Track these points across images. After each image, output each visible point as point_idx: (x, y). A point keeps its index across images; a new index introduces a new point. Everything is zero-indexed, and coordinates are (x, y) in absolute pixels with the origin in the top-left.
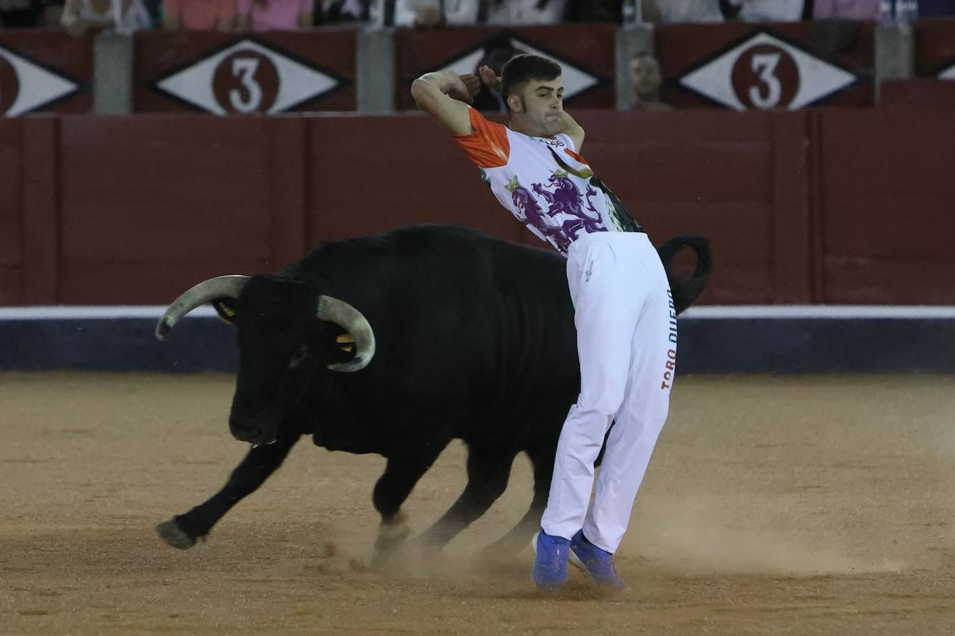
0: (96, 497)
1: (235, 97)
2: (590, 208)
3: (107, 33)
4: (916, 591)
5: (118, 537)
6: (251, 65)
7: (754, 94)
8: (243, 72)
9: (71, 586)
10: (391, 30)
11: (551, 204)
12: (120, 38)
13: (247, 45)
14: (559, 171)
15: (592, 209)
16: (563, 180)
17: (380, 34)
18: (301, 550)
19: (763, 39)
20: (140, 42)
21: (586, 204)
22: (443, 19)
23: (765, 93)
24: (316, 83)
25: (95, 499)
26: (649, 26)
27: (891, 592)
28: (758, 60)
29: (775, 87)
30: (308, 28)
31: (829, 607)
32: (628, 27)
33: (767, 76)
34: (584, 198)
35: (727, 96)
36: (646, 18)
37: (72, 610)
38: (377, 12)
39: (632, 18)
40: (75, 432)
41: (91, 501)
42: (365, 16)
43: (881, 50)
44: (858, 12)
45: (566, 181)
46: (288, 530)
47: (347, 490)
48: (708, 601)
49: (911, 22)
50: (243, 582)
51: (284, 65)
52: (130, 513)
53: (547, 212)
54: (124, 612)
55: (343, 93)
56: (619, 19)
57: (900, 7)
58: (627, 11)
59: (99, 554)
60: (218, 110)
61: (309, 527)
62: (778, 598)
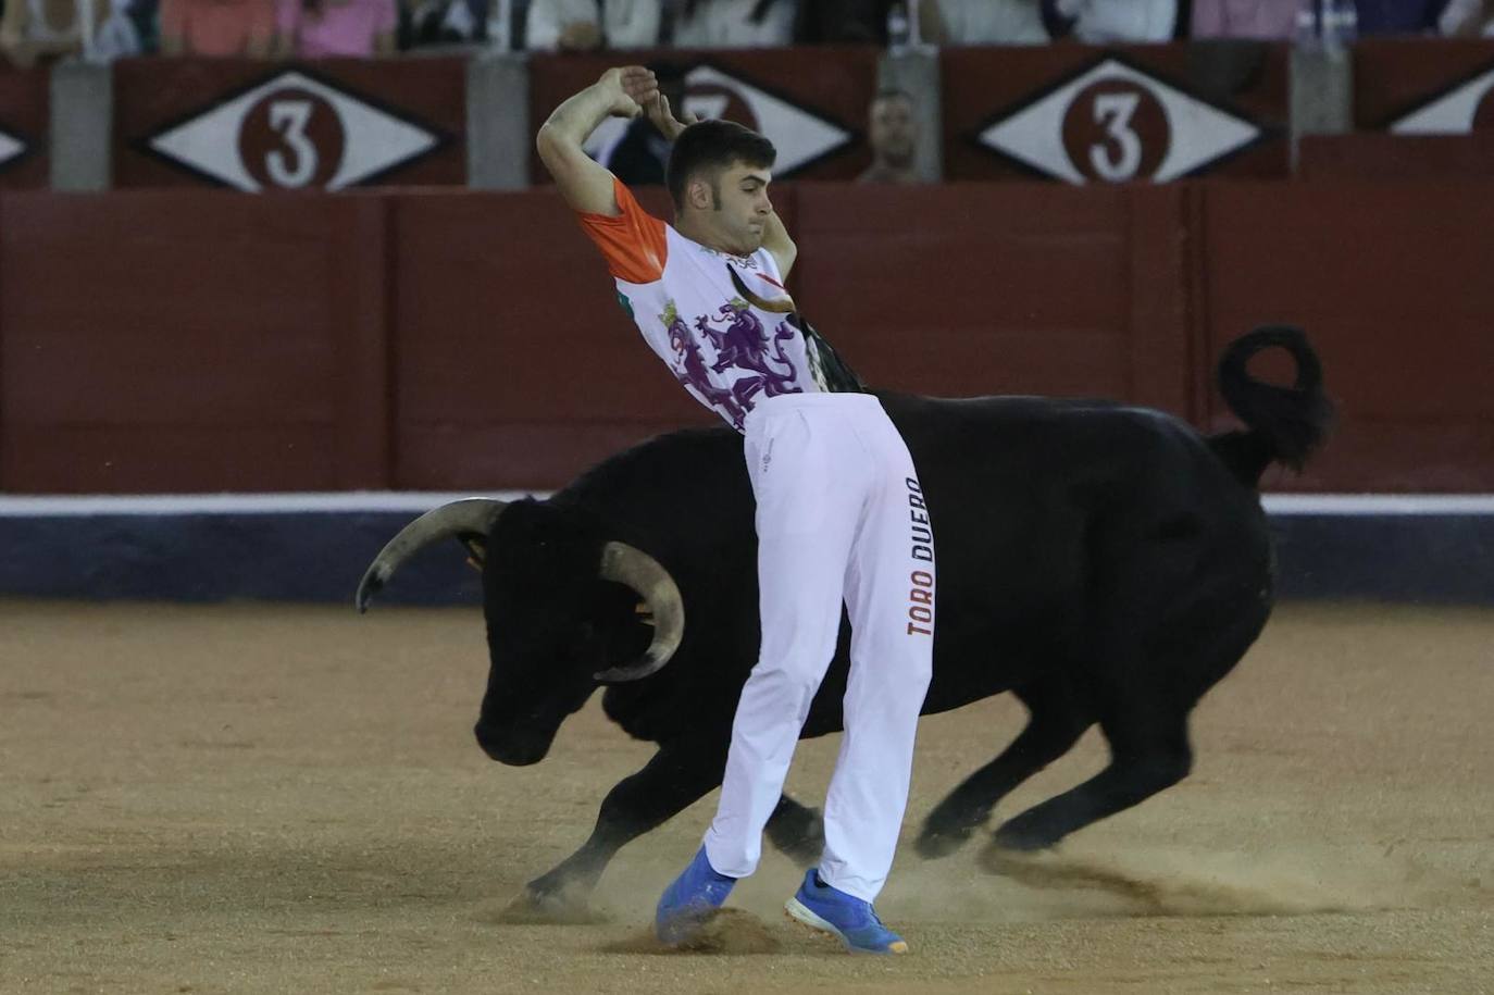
0: (60, 800)
1: (275, 162)
2: (777, 357)
3: (70, 61)
4: (1362, 948)
5: (96, 864)
6: (299, 112)
7: (1099, 157)
8: (287, 123)
9: (22, 942)
10: (521, 57)
11: (719, 351)
12: (92, 70)
13: (292, 80)
14: (736, 299)
15: (782, 360)
16: (742, 314)
17: (505, 63)
18: (385, 884)
19: (1111, 70)
20: (124, 75)
21: (773, 352)
22: (604, 39)
23: (1115, 155)
24: (405, 141)
25: (58, 804)
26: (931, 51)
27: (1320, 950)
28: (1104, 104)
29: (1131, 147)
30: (389, 51)
31: (1223, 975)
32: (897, 51)
33: (1119, 129)
34: (770, 344)
35: (1056, 161)
36: (926, 36)
37: (23, 980)
38: (500, 29)
39: (903, 38)
40: (27, 696)
41: (52, 806)
42: (480, 35)
43: (1299, 89)
44: (1262, 27)
45: (746, 316)
46: (365, 853)
47: (457, 789)
48: (1031, 965)
49: (1346, 44)
50: (294, 936)
51: (351, 112)
52: (113, 825)
53: (713, 364)
54: (106, 982)
55: (446, 156)
56: (883, 38)
57: (1330, 19)
58: (896, 25)
59: (65, 891)
60: (247, 183)
61: (398, 847)
62: (1143, 959)
